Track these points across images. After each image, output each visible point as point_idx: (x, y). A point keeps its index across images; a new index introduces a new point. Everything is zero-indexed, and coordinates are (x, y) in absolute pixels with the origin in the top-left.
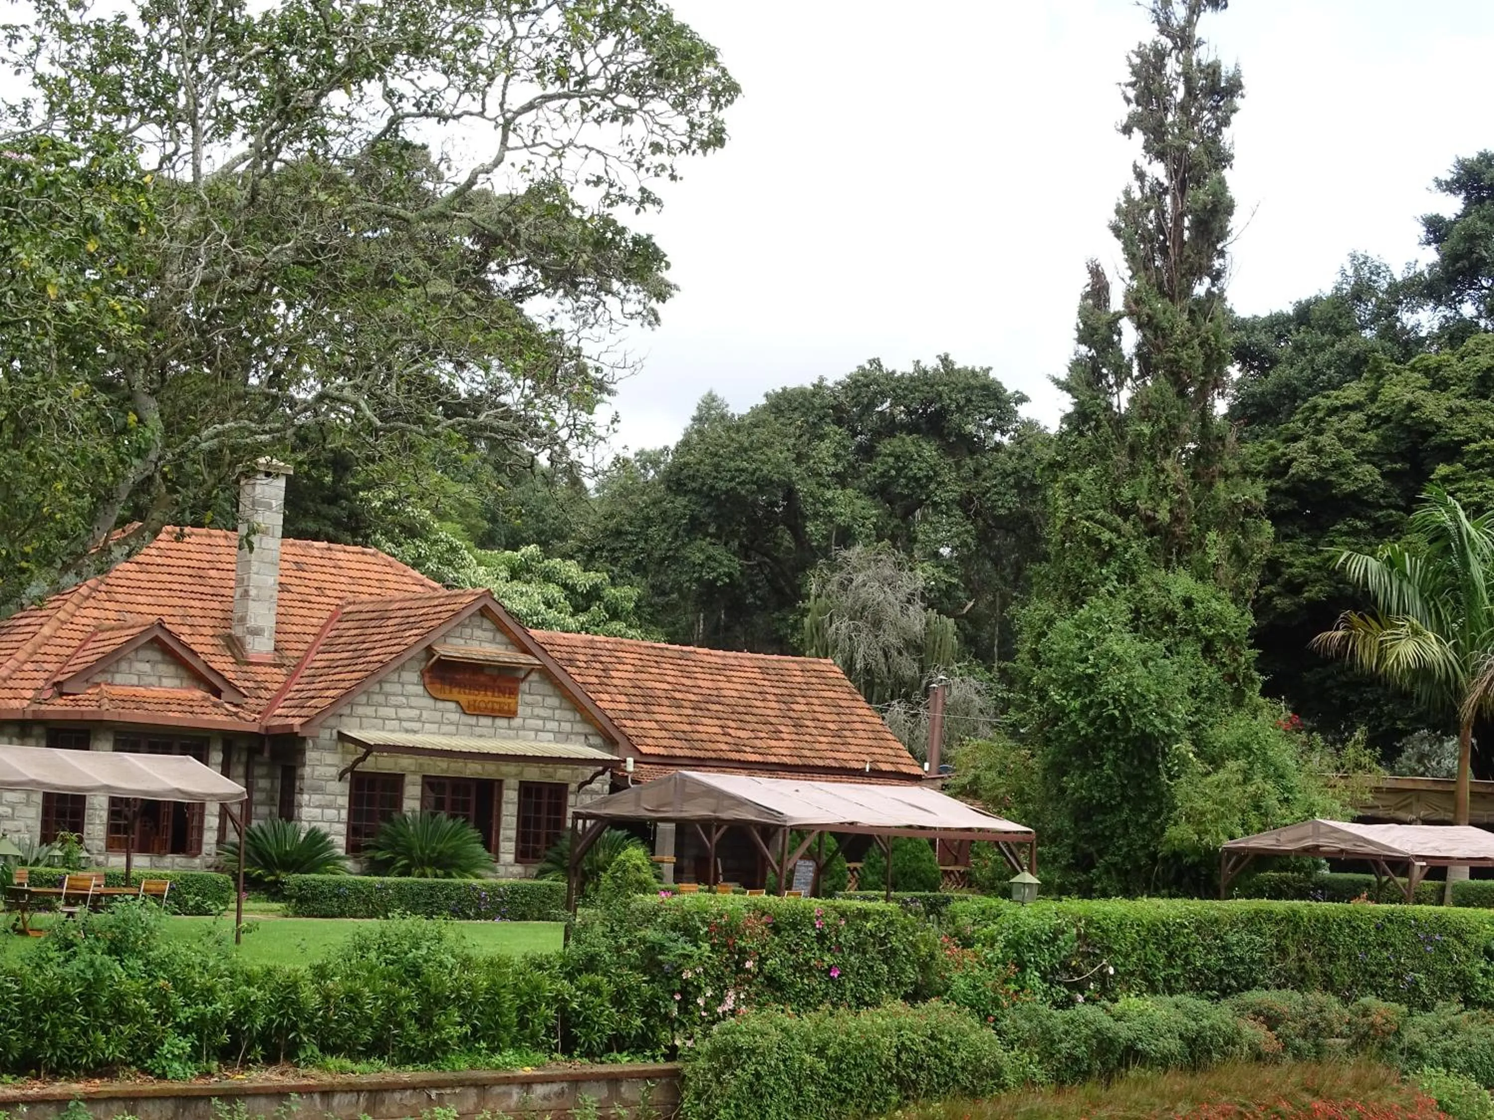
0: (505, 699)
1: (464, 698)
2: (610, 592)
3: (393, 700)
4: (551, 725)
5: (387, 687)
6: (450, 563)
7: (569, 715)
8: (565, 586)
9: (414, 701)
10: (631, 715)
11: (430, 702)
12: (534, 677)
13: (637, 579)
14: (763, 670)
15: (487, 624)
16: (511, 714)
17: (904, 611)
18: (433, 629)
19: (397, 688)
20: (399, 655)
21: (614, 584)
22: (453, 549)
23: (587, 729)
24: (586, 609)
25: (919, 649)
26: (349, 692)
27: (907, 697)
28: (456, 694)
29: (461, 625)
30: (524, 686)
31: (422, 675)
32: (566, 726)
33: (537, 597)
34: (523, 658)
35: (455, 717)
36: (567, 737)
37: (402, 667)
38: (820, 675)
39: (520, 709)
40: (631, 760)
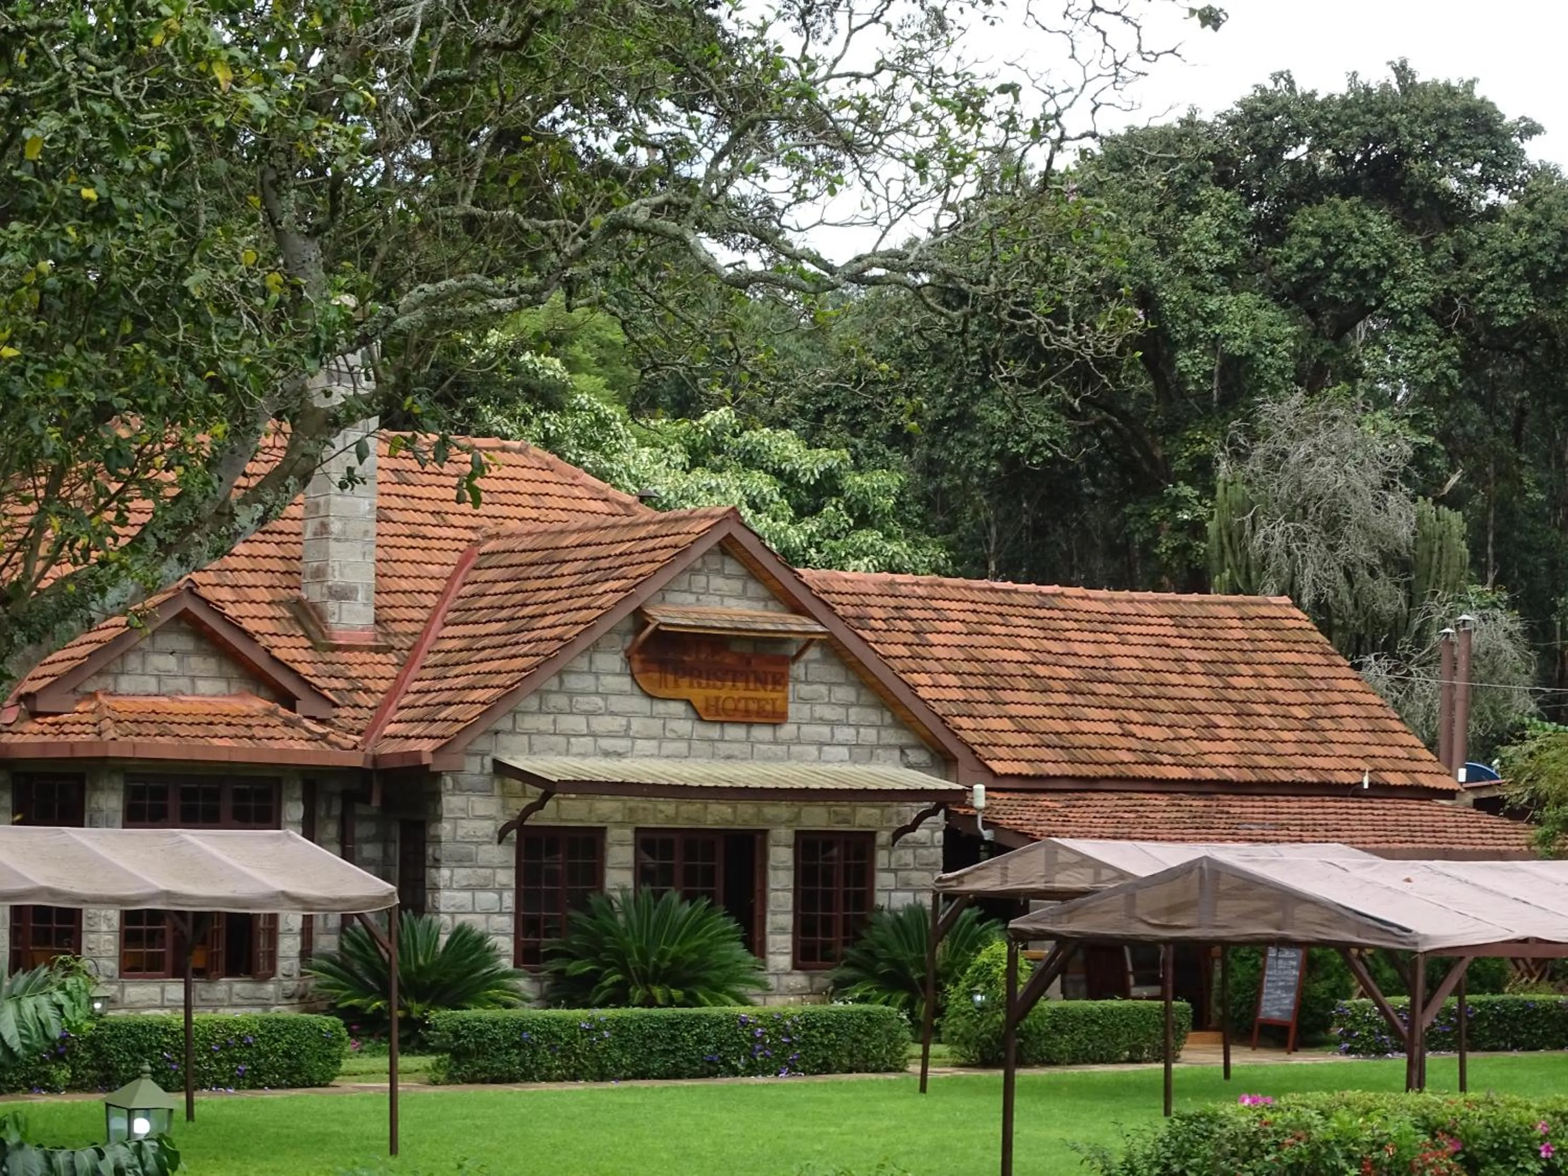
0: (766, 694)
1: (699, 694)
2: (854, 481)
3: (583, 703)
4: (845, 734)
5: (572, 682)
6: (596, 446)
7: (873, 716)
8: (778, 474)
9: (616, 703)
10: (968, 708)
11: (640, 704)
12: (813, 653)
13: (893, 455)
14: (1178, 621)
15: (731, 567)
16: (777, 718)
17: (1380, 506)
18: (646, 578)
19: (588, 682)
20: (590, 626)
21: (858, 468)
22: (602, 423)
23: (903, 738)
24: (815, 511)
25: (1405, 566)
26: (510, 692)
27: (1389, 648)
28: (686, 689)
29: (692, 571)
30: (798, 670)
31: (629, 658)
32: (869, 735)
33: (736, 496)
34: (796, 623)
35: (685, 726)
36: (870, 752)
37: (595, 647)
38: (1271, 624)
39: (792, 709)
40: (980, 788)
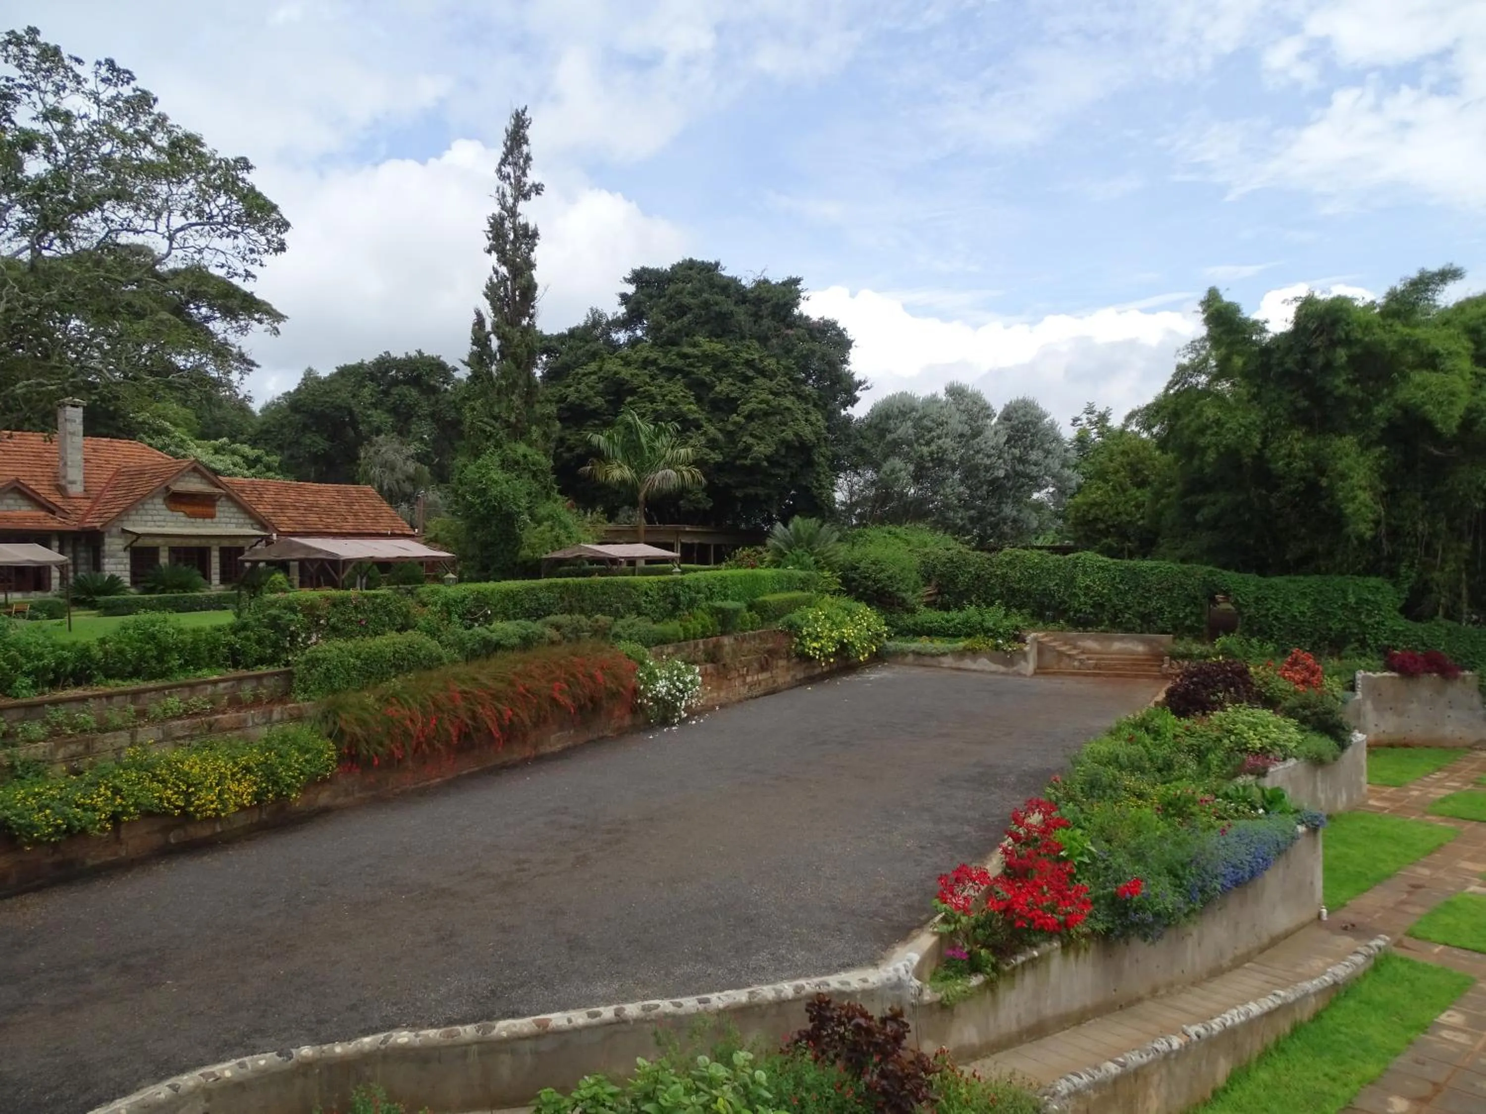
0: (210, 510)
1: (189, 510)
2: (266, 459)
3: (150, 512)
4: (233, 521)
5: (146, 507)
6: (182, 447)
7: (243, 516)
8: (243, 456)
9: (161, 513)
10: (274, 514)
11: (169, 513)
12: (223, 499)
13: (279, 452)
14: (338, 491)
15: (197, 475)
16: (212, 516)
17: (405, 463)
18: (167, 479)
19: (152, 507)
20: (151, 491)
21: (267, 455)
22: (182, 441)
23: (252, 521)
24: (254, 467)
25: (413, 480)
26: (126, 509)
27: (408, 501)
28: (183, 508)
29: (183, 476)
30: (219, 503)
31: (165, 500)
32: (242, 521)
33: (229, 462)
34: (217, 490)
35: (184, 519)
36: (242, 526)
37: (153, 497)
38: (365, 493)
39: (218, 514)
40: (275, 535)
